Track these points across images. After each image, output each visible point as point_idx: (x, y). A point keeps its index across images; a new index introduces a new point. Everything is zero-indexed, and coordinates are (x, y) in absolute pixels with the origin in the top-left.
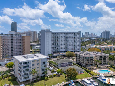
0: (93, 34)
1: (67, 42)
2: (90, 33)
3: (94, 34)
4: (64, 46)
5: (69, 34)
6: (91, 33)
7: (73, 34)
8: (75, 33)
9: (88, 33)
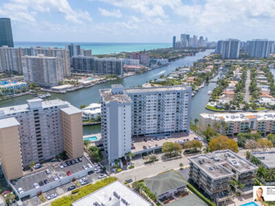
0: (198, 38)
1: (161, 113)
2: (191, 36)
3: (201, 38)
4: (155, 121)
5: (166, 95)
6: (194, 36)
7: (176, 95)
8: (178, 94)
9: (188, 36)
